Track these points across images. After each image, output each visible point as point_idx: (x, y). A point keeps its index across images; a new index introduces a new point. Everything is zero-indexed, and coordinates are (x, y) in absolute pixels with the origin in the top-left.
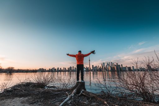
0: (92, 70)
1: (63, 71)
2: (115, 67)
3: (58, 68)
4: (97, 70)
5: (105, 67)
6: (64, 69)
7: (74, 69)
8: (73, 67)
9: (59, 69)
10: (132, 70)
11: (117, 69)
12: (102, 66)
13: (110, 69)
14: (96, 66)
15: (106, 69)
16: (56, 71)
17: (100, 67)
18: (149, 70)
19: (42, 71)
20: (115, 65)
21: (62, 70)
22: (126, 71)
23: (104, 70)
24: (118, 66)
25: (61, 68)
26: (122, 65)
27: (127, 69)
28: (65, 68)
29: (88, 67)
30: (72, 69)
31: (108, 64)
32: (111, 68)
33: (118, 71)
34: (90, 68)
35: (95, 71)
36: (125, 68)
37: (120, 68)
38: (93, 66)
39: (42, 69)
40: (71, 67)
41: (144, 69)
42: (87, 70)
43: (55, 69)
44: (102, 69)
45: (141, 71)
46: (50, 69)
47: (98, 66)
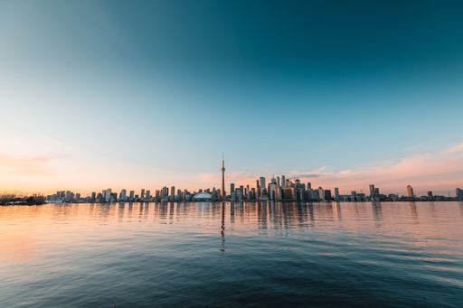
0: (228, 199)
1: (139, 201)
2: (292, 189)
3: (124, 191)
4: (245, 199)
5: (265, 190)
6: (142, 194)
7: (176, 193)
8: (173, 188)
9: (128, 194)
10: (333, 199)
11: (298, 194)
12: (258, 186)
13: (278, 195)
14: (242, 187)
15: (269, 196)
16: (116, 201)
17: (253, 189)
18: (373, 199)
19: (67, 199)
20: (293, 185)
21: (137, 196)
22: (318, 200)
23: (263, 199)
24: (299, 186)
25: (132, 192)
26: (309, 184)
27: (322, 196)
28: (148, 192)
29: (219, 190)
30: (170, 194)
31: (273, 180)
32: (282, 191)
33: (298, 200)
34: (224, 192)
35: (236, 200)
36: (317, 191)
37: (305, 193)
38: (232, 185)
40: (166, 189)
41: (363, 195)
42: (216, 198)
43: (112, 194)
44: (257, 195)
45: (356, 200)
46: (94, 194)
47: (248, 186)
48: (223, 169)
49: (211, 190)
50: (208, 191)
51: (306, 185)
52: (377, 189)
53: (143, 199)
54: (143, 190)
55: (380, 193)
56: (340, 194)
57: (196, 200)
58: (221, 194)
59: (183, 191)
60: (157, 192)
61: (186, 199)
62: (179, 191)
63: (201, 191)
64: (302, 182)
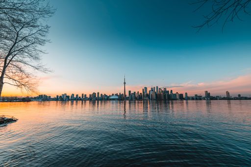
0: (127, 99)
1: (81, 100)
2: (162, 93)
3: (73, 95)
4: (136, 99)
5: (147, 94)
6: (83, 96)
7: (100, 96)
8: (98, 93)
11: (165, 96)
12: (143, 92)
13: (154, 97)
14: (135, 92)
15: (149, 97)
16: (69, 100)
17: (141, 94)
18: (206, 99)
19: (44, 99)
20: (162, 91)
21: (80, 97)
22: (176, 99)
23: (146, 99)
24: (166, 92)
26: (171, 91)
27: (178, 97)
28: (86, 95)
29: (123, 94)
30: (97, 96)
31: (152, 88)
32: (156, 95)
33: (165, 100)
34: (125, 96)
35: (132, 99)
36: (175, 94)
37: (169, 96)
38: (130, 92)
40: (94, 94)
41: (201, 96)
42: (121, 98)
43: (67, 96)
44: (143, 96)
45: (197, 99)
46: (57, 96)
47: (138, 92)
48: (125, 83)
49: (118, 94)
50: (117, 95)
52: (209, 93)
53: (83, 99)
54: (83, 94)
55: (211, 95)
56: (188, 96)
57: (111, 100)
59: (103, 94)
60: (90, 95)
61: (105, 99)
62: (101, 95)
63: (113, 95)
64: (167, 90)
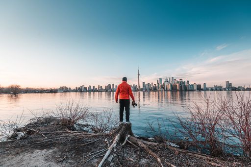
0: (142, 90)
1: (97, 91)
2: (178, 84)
3: (90, 86)
4: (151, 90)
5: (162, 85)
6: (99, 88)
7: (115, 87)
8: (113, 85)
9: (92, 88)
10: (202, 90)
11: (181, 87)
12: (158, 83)
13: (169, 87)
14: (149, 84)
15: (164, 88)
16: (87, 91)
17: (155, 85)
18: (227, 89)
19: (66, 90)
20: (178, 82)
21: (96, 89)
22: (193, 90)
23: (161, 90)
24: (182, 83)
25: (94, 87)
26: (188, 81)
27: (195, 88)
28: (101, 87)
29: (137, 85)
30: (112, 88)
31: (167, 80)
32: (172, 85)
33: (181, 91)
34: (139, 87)
35: (146, 90)
36: (192, 85)
37: (185, 87)
38: (144, 83)
39: (65, 87)
40: (110, 85)
41: (221, 87)
42: (135, 90)
43: (85, 88)
44: (157, 88)
45: (216, 90)
46: (76, 88)
47: (152, 83)
48: (139, 74)
49: (133, 85)
51: (186, 82)
52: (231, 84)
53: (99, 90)
54: (99, 86)
55: (232, 86)
56: (207, 87)
58: (138, 87)
60: (106, 87)
64: (183, 81)
